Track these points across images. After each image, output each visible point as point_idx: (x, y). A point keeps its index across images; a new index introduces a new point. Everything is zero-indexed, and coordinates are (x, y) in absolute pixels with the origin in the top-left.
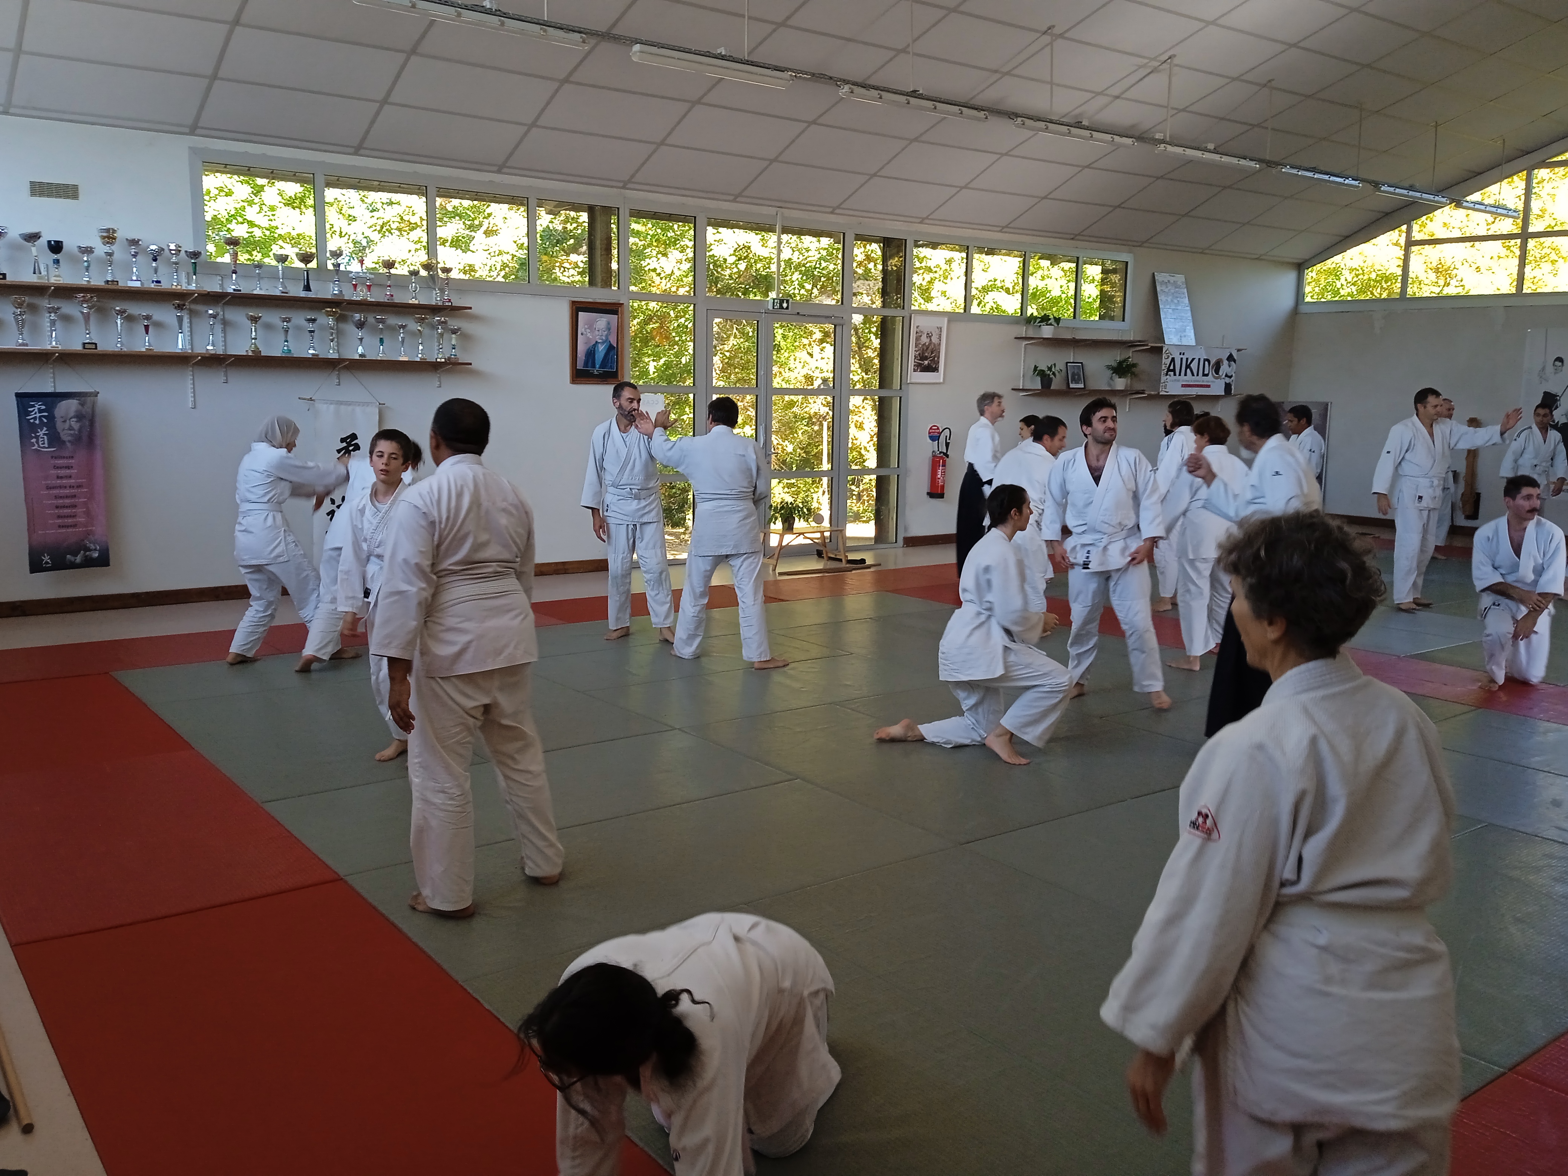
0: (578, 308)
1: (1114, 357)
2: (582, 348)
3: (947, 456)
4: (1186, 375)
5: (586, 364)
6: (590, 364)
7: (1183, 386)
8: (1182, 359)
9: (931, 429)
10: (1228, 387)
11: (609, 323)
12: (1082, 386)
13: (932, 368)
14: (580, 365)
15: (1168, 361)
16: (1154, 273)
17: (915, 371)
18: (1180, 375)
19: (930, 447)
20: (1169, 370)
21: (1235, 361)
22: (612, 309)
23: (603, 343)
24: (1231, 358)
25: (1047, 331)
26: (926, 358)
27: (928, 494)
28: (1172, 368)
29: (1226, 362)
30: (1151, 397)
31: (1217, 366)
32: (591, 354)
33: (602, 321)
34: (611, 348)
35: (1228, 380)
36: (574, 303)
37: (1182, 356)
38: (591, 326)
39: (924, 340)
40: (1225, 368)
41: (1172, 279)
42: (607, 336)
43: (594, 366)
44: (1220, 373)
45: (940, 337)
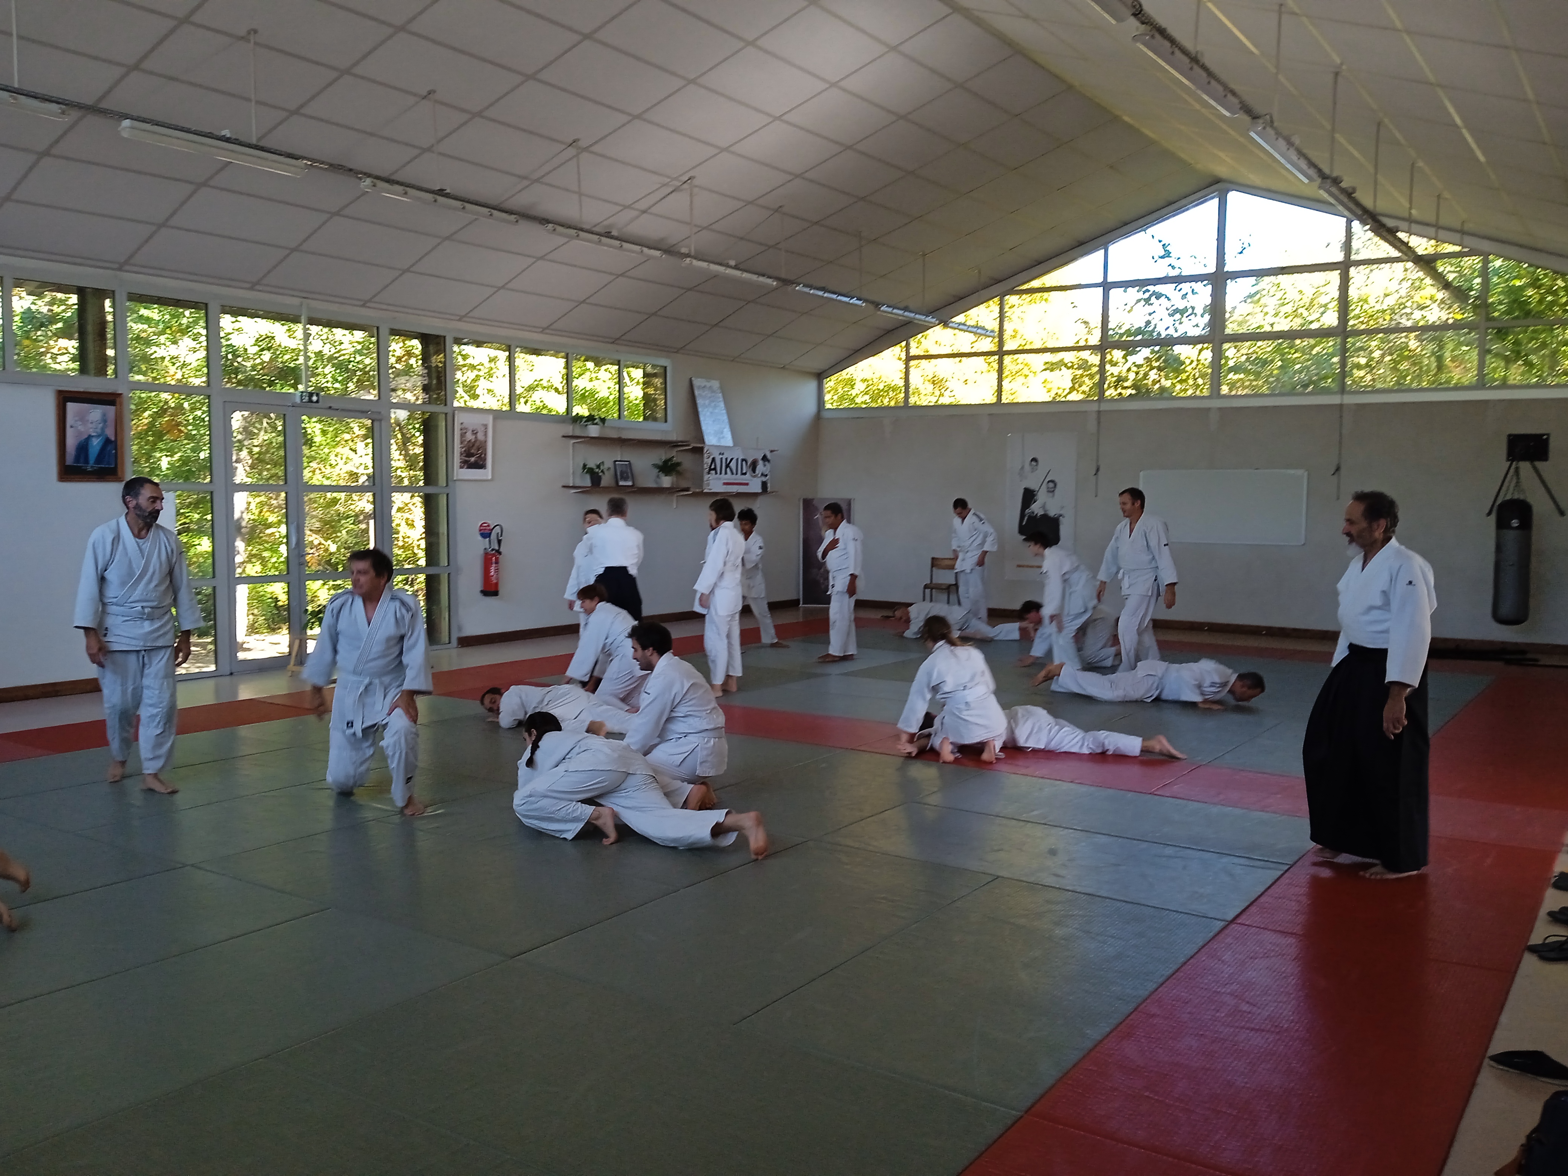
0: (65, 398)
1: (659, 456)
2: (71, 442)
3: (500, 553)
4: (726, 473)
5: (77, 458)
6: (82, 460)
7: (725, 484)
8: (722, 458)
9: (481, 526)
10: (764, 485)
11: (104, 415)
12: (630, 483)
13: (480, 465)
14: (70, 460)
15: (710, 460)
16: (691, 380)
17: (461, 467)
18: (721, 474)
19: (481, 545)
20: (710, 470)
21: (768, 461)
22: (110, 399)
23: (98, 436)
24: (765, 458)
25: (593, 431)
26: (472, 455)
27: (482, 592)
28: (713, 467)
29: (761, 462)
30: (695, 495)
31: (754, 466)
32: (83, 448)
33: (96, 413)
34: (107, 441)
35: (764, 479)
36: (60, 393)
37: (721, 456)
38: (82, 418)
39: (469, 436)
40: (760, 468)
41: (708, 384)
42: (103, 429)
43: (87, 461)
44: (757, 472)
45: (486, 434)
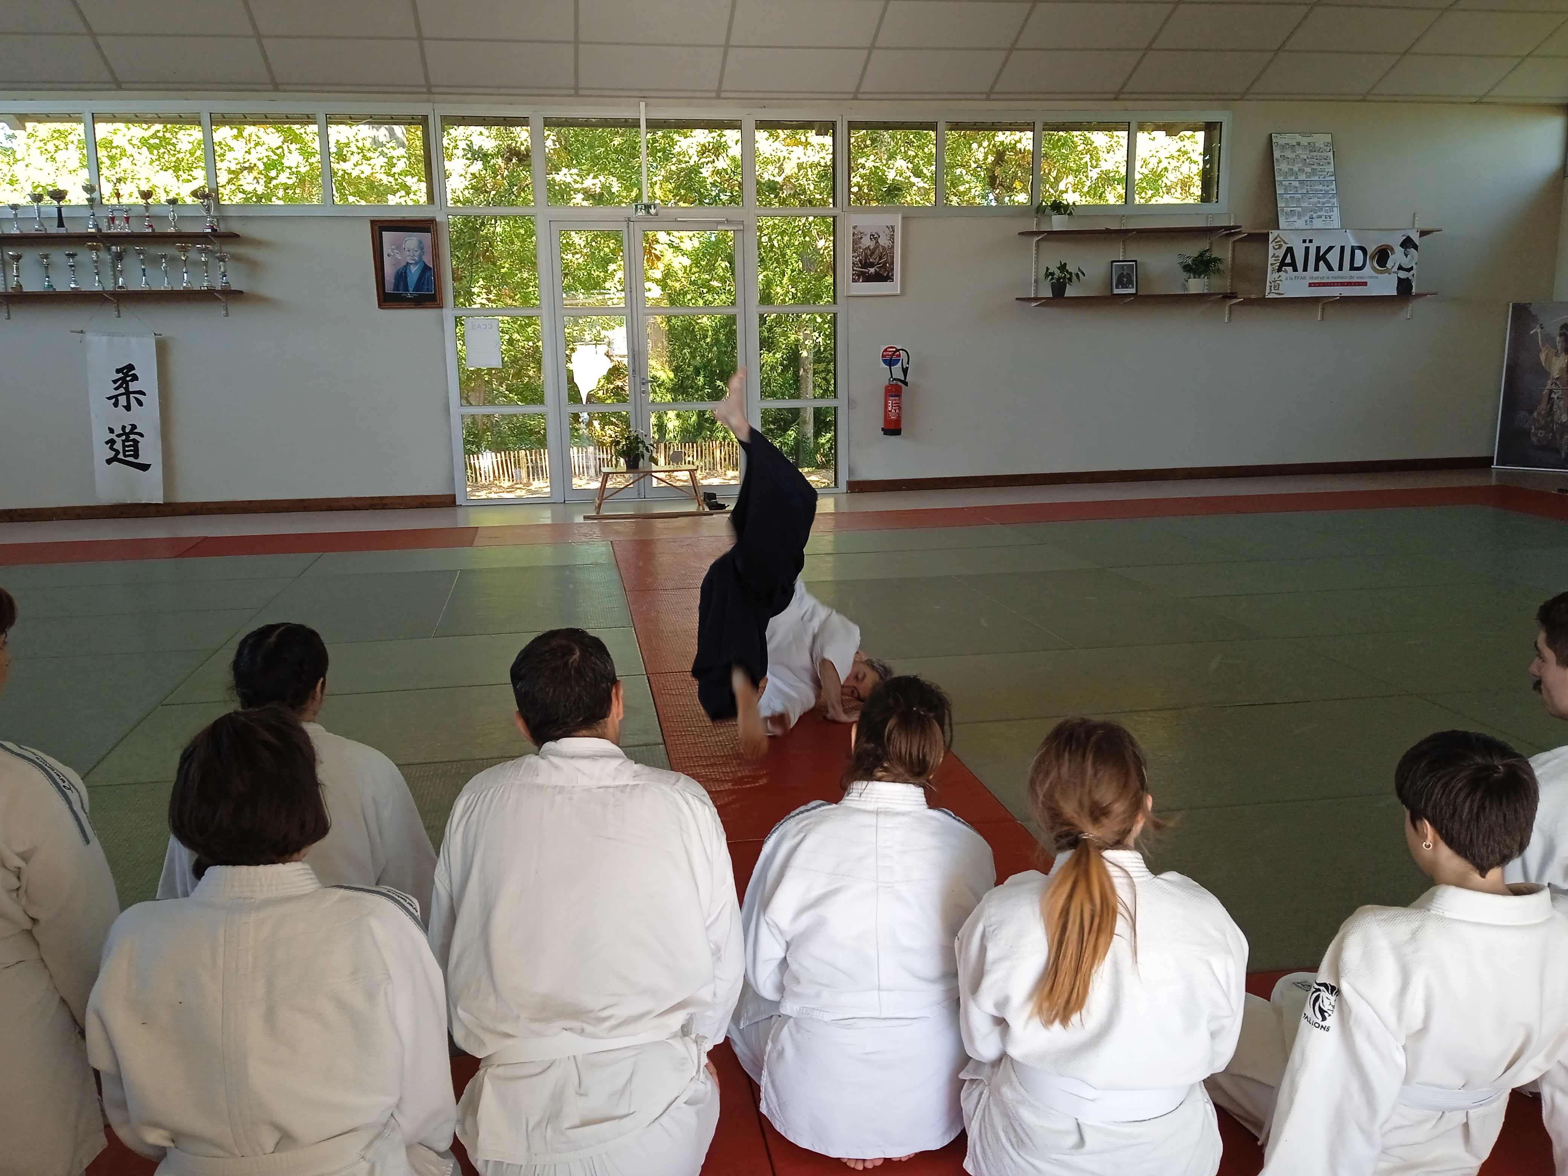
0: (380, 227)
2: (389, 271)
3: (906, 384)
4: (1317, 269)
5: (396, 287)
6: (401, 288)
7: (1310, 285)
8: (1307, 249)
9: (886, 350)
10: (1404, 286)
14: (389, 288)
15: (1281, 253)
16: (1271, 135)
18: (1305, 269)
19: (883, 375)
20: (1283, 264)
22: (423, 226)
24: (1408, 243)
25: (1058, 223)
26: (872, 265)
27: (883, 429)
28: (1288, 260)
29: (1399, 251)
31: (1382, 256)
32: (401, 276)
33: (412, 240)
34: (426, 268)
35: (1403, 275)
36: (373, 222)
37: (1307, 244)
38: (399, 247)
39: (866, 242)
40: (1397, 257)
41: (1304, 141)
42: (420, 257)
43: (406, 288)
44: (1389, 265)
45: (892, 237)
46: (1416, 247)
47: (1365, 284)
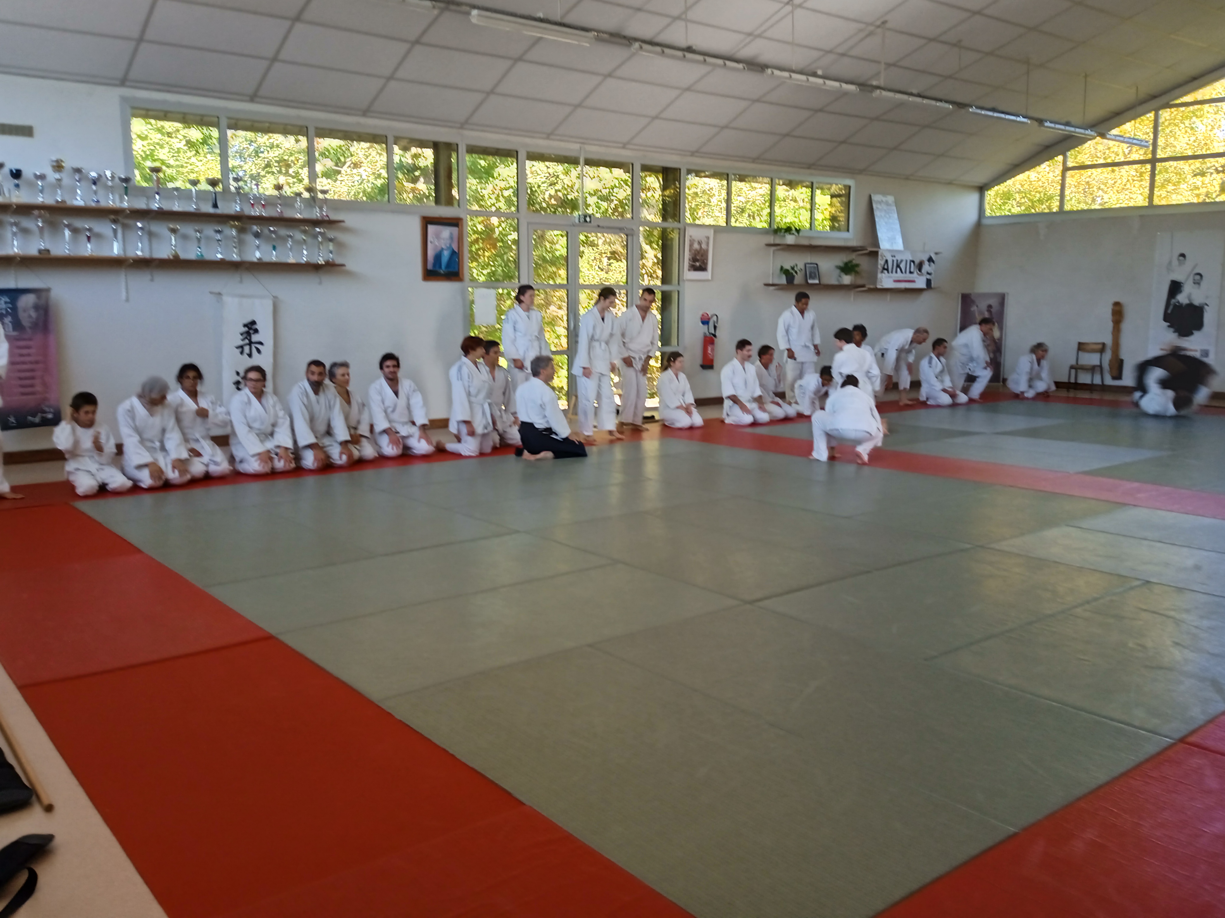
0: (427, 221)
1: (840, 259)
2: (431, 253)
3: (715, 337)
4: (896, 273)
5: (434, 265)
6: (437, 266)
7: (895, 281)
9: (702, 315)
10: (929, 282)
11: (451, 234)
12: (817, 282)
13: (702, 268)
14: (430, 266)
15: (883, 262)
16: (870, 196)
17: (689, 270)
18: (892, 272)
19: (702, 330)
22: (455, 222)
23: (447, 249)
24: (930, 260)
25: (790, 239)
26: (698, 261)
27: (701, 366)
28: (885, 267)
29: (927, 263)
30: (870, 290)
31: (920, 266)
32: (438, 257)
33: (446, 232)
34: (453, 253)
35: (929, 277)
36: (424, 218)
37: (893, 258)
38: (438, 236)
39: (696, 246)
40: (926, 267)
41: (884, 199)
42: (450, 245)
43: (440, 267)
44: (923, 271)
45: (708, 244)
46: (933, 262)
47: (913, 281)
